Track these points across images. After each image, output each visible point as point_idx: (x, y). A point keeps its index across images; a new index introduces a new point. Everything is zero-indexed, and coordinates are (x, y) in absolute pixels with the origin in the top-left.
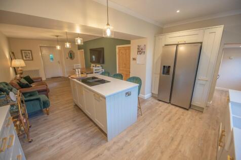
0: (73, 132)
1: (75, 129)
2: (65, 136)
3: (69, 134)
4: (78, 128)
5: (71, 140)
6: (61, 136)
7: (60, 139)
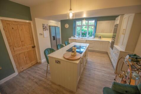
0: (94, 69)
1: (93, 70)
2: (99, 71)
3: (96, 70)
4: (91, 69)
5: (97, 68)
6: (99, 72)
7: (100, 71)
